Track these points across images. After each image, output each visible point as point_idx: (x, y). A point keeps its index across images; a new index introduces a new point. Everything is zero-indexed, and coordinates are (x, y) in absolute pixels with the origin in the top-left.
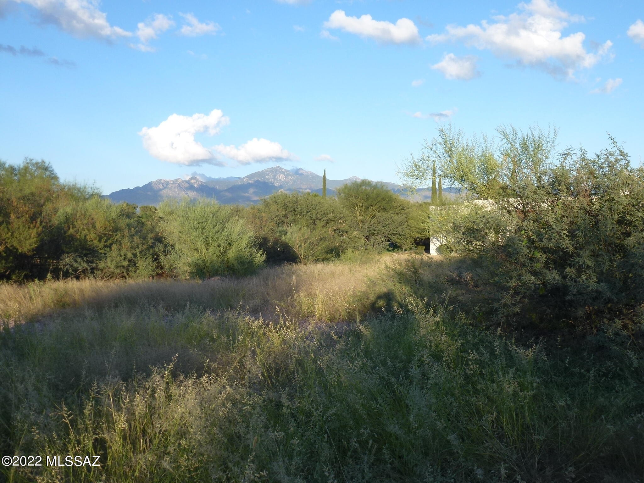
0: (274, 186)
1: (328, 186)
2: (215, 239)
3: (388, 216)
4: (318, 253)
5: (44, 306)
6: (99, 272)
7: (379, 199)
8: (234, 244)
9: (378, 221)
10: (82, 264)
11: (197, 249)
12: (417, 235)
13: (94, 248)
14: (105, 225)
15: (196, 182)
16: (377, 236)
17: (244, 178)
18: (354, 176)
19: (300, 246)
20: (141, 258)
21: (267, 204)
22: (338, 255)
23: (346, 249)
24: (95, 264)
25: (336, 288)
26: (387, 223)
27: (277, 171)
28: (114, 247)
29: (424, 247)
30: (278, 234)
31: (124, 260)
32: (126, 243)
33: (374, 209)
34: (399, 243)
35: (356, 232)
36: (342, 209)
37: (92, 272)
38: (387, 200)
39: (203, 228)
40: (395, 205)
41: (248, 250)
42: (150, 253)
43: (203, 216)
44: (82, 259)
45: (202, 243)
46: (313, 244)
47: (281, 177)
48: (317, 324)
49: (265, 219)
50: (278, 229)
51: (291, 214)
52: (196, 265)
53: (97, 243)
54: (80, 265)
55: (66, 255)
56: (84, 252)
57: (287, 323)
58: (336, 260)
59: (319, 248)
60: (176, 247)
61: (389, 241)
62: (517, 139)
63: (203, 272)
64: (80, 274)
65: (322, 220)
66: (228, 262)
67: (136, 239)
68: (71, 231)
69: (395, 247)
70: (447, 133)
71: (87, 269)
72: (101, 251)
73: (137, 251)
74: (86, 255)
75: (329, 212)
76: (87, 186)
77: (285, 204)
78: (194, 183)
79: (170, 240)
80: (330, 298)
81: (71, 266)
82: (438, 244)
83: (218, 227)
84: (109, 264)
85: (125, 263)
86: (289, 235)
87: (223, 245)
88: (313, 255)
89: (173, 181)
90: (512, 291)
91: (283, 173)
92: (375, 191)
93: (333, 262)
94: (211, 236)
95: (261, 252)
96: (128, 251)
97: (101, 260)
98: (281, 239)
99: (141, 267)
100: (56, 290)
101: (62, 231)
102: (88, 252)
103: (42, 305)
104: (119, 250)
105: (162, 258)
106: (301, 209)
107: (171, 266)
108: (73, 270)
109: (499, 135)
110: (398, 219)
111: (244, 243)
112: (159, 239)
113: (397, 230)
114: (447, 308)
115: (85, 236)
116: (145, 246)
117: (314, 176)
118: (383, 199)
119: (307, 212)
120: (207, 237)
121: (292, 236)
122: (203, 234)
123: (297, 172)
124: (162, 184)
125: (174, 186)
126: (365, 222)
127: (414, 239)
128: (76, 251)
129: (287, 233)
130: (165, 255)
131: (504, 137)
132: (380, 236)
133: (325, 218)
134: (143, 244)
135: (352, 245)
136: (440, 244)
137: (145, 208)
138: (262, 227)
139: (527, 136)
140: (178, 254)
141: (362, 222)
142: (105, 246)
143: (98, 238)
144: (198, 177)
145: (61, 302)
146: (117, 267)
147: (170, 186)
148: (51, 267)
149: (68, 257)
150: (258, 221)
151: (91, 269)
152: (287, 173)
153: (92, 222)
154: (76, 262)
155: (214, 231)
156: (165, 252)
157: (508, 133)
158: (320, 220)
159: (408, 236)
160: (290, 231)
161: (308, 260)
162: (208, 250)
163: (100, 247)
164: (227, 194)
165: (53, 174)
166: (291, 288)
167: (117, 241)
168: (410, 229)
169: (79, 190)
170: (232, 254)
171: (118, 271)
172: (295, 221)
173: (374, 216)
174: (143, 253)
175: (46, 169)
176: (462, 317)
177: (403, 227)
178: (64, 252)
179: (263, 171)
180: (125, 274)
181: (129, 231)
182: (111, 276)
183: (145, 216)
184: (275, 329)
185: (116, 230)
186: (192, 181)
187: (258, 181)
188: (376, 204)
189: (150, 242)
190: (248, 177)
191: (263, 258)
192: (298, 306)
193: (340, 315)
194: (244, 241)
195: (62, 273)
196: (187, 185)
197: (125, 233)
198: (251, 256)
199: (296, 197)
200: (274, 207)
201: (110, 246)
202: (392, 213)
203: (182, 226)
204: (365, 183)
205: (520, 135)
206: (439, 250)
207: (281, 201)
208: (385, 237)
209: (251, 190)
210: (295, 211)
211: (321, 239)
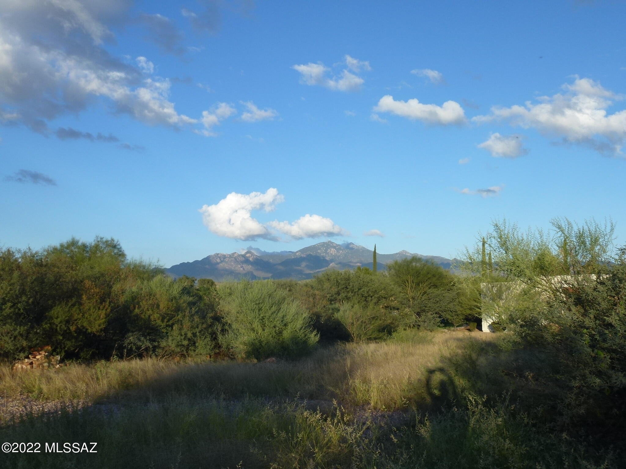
0: (326, 260)
1: (378, 260)
2: (271, 320)
3: (439, 292)
4: (370, 332)
5: (110, 387)
6: (160, 351)
7: (429, 276)
8: (289, 324)
9: (428, 297)
10: (145, 342)
11: (253, 330)
12: (469, 312)
13: (157, 327)
14: (168, 305)
15: (252, 256)
16: (427, 312)
17: (297, 252)
18: (403, 251)
19: (353, 323)
20: (200, 337)
21: (320, 281)
22: (390, 333)
23: (398, 326)
24: (157, 342)
25: (391, 375)
26: (438, 300)
27: (328, 245)
28: (175, 327)
29: (476, 324)
30: (331, 311)
31: (184, 339)
32: (187, 323)
33: (425, 285)
34: (451, 320)
35: (407, 310)
36: (392, 286)
37: (154, 351)
38: (437, 276)
39: (260, 310)
40: (445, 281)
41: (302, 331)
42: (209, 332)
43: (260, 297)
44: (145, 338)
45: (259, 324)
46: (365, 322)
47: (333, 251)
48: (372, 414)
49: (318, 297)
50: (331, 306)
51: (343, 291)
52: (253, 344)
53: (160, 323)
54: (143, 343)
55: (131, 334)
56: (147, 331)
57: (345, 418)
58: (388, 338)
59: (372, 327)
60: (234, 326)
61: (440, 317)
62: (573, 232)
63: (259, 352)
64: (143, 352)
65: (373, 297)
66: (283, 342)
67: (196, 319)
68: (137, 311)
69: (446, 323)
70: (502, 228)
71: (149, 347)
72: (163, 330)
73: (197, 330)
74: (149, 334)
75: (380, 289)
76: (152, 264)
77: (337, 281)
78: (249, 257)
79: (228, 319)
80: (385, 386)
81: (135, 344)
82: (490, 321)
83: (274, 309)
84: (170, 344)
85: (185, 343)
86: (341, 313)
87: (279, 326)
88: (366, 334)
89: (230, 255)
90: (576, 391)
91: (334, 247)
92: (425, 268)
93: (385, 340)
94: (267, 317)
95: (315, 332)
96: (188, 330)
97: (163, 339)
98: (333, 317)
99: (200, 347)
100: (121, 371)
101: (128, 311)
102: (152, 331)
103: (108, 386)
104: (180, 329)
105: (220, 337)
106: (353, 287)
107: (228, 345)
108: (136, 348)
109: (555, 228)
110: (449, 295)
111: (299, 324)
112: (217, 319)
113: (449, 306)
114: (508, 407)
115: (149, 316)
116: (204, 326)
117: (365, 251)
118: (434, 276)
119: (359, 289)
120: (263, 318)
121: (344, 313)
122: (260, 315)
123: (348, 247)
124: (220, 257)
125: (230, 260)
126: (416, 298)
127: (466, 316)
128: (140, 330)
129: (339, 310)
130: (223, 335)
131: (558, 230)
132: (431, 312)
133: (376, 296)
134: (203, 324)
135: (404, 322)
136: (492, 321)
137: (203, 281)
138: (316, 305)
139: (583, 229)
140: (235, 334)
141: (413, 298)
142: (167, 326)
143: (161, 318)
144: (253, 251)
145: (125, 383)
146: (177, 346)
147: (227, 260)
148: (116, 345)
149: (132, 336)
150: (311, 299)
151: (153, 347)
152: (338, 247)
153: (156, 302)
154: (139, 340)
155: (270, 312)
156: (223, 331)
157: (563, 226)
158: (372, 297)
159: (459, 312)
160: (342, 309)
161: (360, 339)
162: (264, 330)
163: (162, 327)
164: (281, 267)
165: (121, 251)
166: (345, 373)
167: (178, 320)
168: (461, 306)
169: (144, 267)
170: (287, 334)
171: (178, 350)
172: (348, 299)
173: (425, 293)
174: (202, 332)
175: (115, 247)
176: (525, 417)
177: (455, 303)
178: (128, 331)
179: (315, 245)
180: (185, 352)
181: (189, 311)
182: (171, 354)
183: (202, 289)
184: (332, 424)
185: (178, 309)
186: (248, 255)
187: (310, 255)
188: (427, 280)
189: (209, 321)
190: (300, 251)
191: (317, 338)
192: (353, 393)
193: (395, 404)
194: (299, 322)
195: (126, 351)
196: (242, 259)
197: (186, 313)
198: (306, 335)
199: (347, 274)
200: (327, 285)
201: (172, 326)
202: (443, 290)
203: (240, 307)
204: (415, 259)
205: (575, 229)
206: (492, 327)
207: (334, 279)
208: (436, 313)
209: (304, 264)
210: (348, 288)
211: (373, 318)
